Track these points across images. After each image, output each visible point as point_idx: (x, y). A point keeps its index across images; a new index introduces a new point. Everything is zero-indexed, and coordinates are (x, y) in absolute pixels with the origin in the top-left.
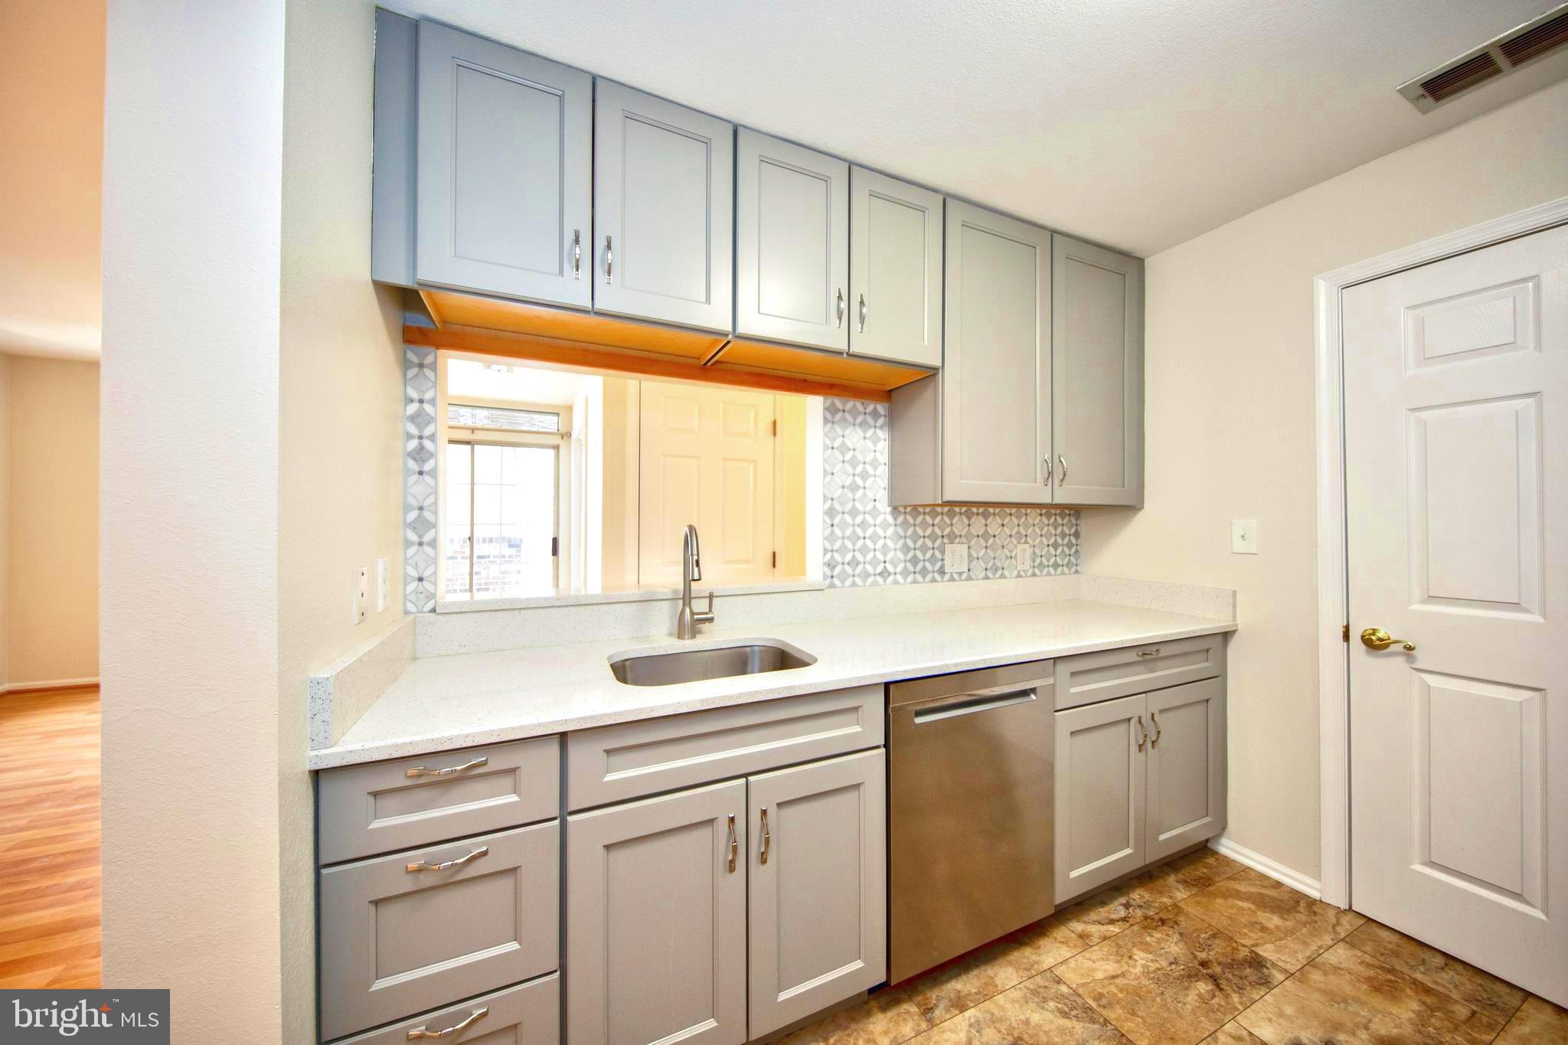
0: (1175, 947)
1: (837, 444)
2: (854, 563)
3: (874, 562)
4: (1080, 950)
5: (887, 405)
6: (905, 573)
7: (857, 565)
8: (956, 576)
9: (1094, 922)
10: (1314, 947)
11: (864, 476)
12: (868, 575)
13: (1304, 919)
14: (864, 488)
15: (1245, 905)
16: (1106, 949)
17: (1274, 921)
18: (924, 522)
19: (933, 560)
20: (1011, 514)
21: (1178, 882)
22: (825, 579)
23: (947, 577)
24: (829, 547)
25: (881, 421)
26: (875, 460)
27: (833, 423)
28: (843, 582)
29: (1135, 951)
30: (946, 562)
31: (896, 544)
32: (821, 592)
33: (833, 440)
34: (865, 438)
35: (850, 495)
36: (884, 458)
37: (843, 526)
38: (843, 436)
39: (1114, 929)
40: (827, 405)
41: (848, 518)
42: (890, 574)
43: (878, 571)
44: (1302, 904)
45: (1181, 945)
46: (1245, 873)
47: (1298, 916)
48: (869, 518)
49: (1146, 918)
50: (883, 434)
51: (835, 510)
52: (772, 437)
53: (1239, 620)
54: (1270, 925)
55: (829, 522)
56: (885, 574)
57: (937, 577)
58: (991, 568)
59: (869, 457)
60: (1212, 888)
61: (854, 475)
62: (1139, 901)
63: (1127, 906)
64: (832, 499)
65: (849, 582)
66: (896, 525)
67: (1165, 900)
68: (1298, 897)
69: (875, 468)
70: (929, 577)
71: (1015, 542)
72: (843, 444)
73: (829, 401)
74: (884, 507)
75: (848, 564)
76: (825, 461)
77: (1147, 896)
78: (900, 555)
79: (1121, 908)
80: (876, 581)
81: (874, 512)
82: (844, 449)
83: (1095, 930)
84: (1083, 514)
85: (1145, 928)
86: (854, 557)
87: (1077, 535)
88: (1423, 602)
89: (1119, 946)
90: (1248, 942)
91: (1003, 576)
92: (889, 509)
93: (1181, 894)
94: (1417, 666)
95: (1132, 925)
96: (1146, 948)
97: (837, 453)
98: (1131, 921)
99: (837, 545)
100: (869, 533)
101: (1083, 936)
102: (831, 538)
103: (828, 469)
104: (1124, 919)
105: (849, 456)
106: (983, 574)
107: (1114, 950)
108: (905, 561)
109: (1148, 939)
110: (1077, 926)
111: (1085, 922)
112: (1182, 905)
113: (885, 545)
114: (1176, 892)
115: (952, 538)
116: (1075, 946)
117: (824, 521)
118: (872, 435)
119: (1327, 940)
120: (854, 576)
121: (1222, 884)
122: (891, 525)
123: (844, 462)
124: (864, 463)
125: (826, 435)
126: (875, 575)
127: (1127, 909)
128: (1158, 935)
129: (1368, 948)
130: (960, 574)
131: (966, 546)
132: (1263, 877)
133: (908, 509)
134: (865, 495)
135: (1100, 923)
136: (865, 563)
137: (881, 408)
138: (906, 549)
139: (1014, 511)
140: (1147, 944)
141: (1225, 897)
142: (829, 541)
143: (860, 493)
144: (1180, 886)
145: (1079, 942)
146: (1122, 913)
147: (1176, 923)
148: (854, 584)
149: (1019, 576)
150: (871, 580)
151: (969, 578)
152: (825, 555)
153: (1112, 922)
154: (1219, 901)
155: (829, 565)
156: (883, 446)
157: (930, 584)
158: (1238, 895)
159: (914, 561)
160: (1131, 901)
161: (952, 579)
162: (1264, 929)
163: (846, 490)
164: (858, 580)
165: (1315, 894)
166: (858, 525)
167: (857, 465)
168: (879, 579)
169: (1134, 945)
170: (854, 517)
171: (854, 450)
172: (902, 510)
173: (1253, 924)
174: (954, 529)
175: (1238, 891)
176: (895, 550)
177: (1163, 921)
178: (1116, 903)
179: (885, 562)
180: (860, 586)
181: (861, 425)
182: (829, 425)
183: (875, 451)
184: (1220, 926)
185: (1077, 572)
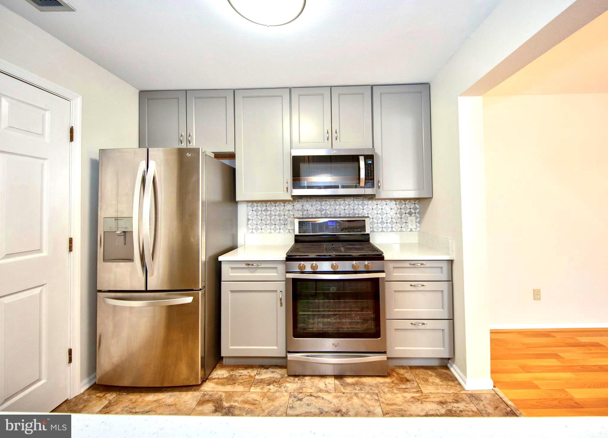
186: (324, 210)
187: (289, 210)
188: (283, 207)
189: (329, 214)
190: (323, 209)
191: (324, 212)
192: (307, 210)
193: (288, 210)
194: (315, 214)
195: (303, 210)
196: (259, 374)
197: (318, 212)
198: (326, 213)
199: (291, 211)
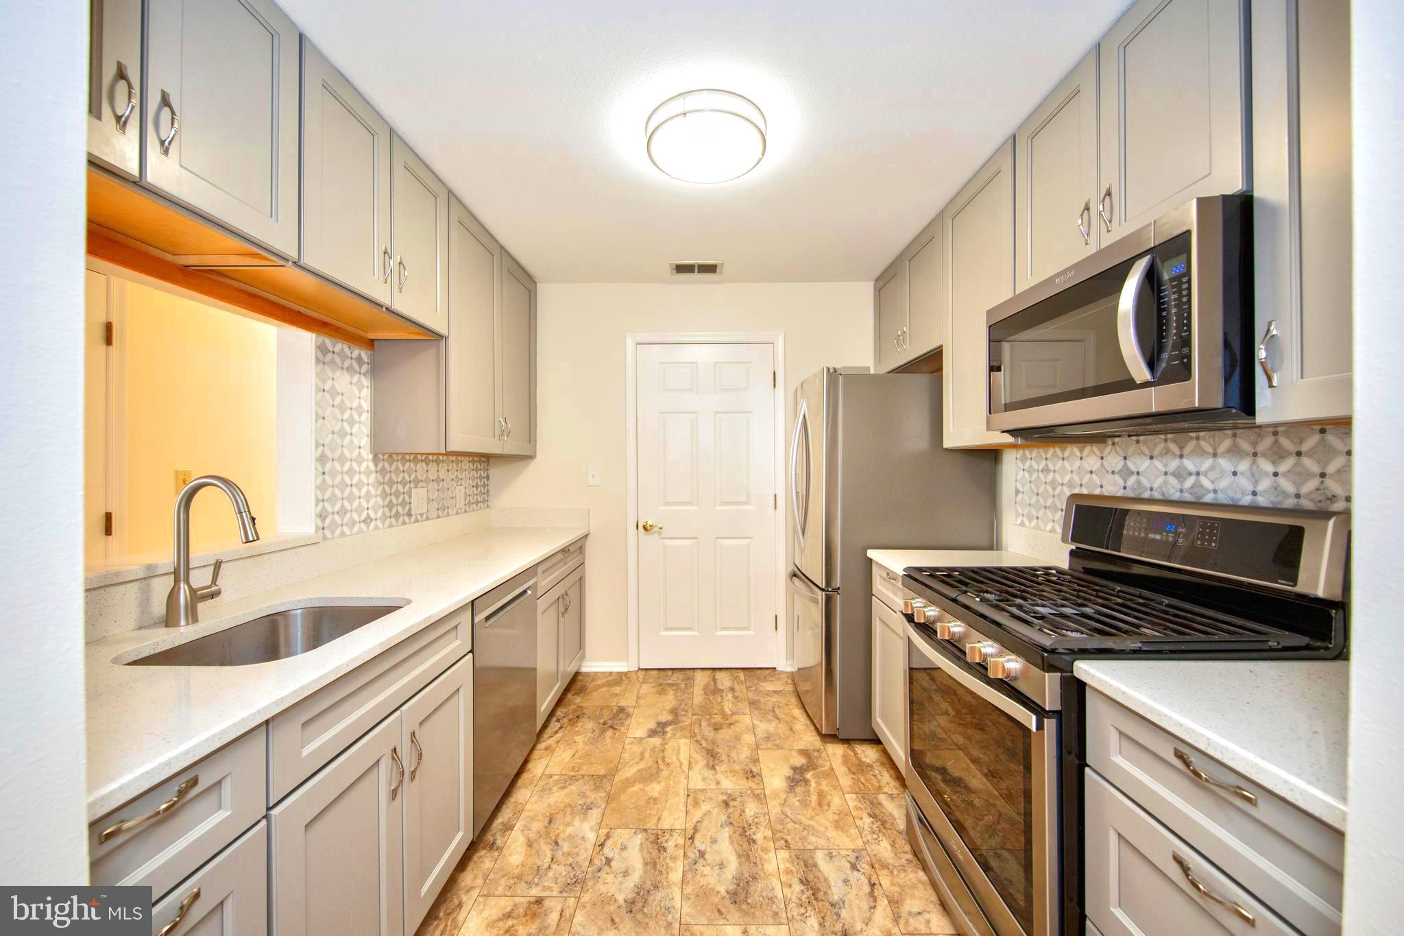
0: (590, 725)
1: (327, 387)
2: (343, 512)
3: (359, 510)
4: (550, 756)
5: (369, 352)
6: (384, 518)
7: (345, 513)
8: (419, 517)
9: (548, 739)
10: (635, 691)
11: (352, 422)
12: (354, 523)
13: (627, 682)
14: (351, 434)
15: (605, 689)
16: (562, 746)
17: (617, 689)
18: (397, 469)
19: (403, 503)
20: (453, 461)
21: (573, 695)
22: (317, 532)
23: (413, 518)
24: (320, 497)
25: (365, 368)
26: (360, 406)
27: (324, 363)
28: (333, 533)
29: (575, 738)
30: (412, 505)
31: (376, 490)
32: (317, 545)
33: (324, 381)
34: (351, 383)
35: (339, 441)
36: (366, 406)
37: (334, 473)
38: (333, 379)
39: (559, 735)
40: (319, 344)
41: (337, 465)
42: (372, 520)
43: (362, 518)
44: (623, 677)
45: (591, 722)
46: (595, 676)
47: (625, 682)
48: (355, 465)
49: (570, 720)
50: (366, 382)
51: (326, 456)
52: (104, 347)
53: (591, 527)
54: (617, 692)
55: (320, 469)
56: (367, 521)
57: (407, 519)
58: (441, 508)
59: (355, 404)
60: (588, 690)
61: (342, 421)
62: (562, 715)
63: (558, 720)
64: (323, 445)
65: (338, 532)
66: (376, 472)
67: (573, 707)
68: (620, 674)
69: (360, 416)
70: (401, 520)
71: (455, 484)
72: (333, 387)
73: (321, 339)
74: (367, 455)
75: (338, 513)
76: (317, 403)
77: (564, 710)
78: (379, 500)
79: (556, 723)
80: (360, 528)
81: (359, 460)
82: (334, 393)
83: (551, 742)
84: (491, 461)
85: (572, 725)
86: (343, 506)
87: (488, 477)
88: (664, 505)
89: (567, 741)
90: (614, 704)
91: (448, 515)
92: (371, 457)
93: (578, 700)
94: (662, 536)
95: (566, 728)
96: (578, 733)
97: (328, 396)
98: (565, 726)
99: (327, 495)
100: (355, 480)
101: (547, 749)
102: (322, 487)
103: (320, 413)
104: (561, 728)
105: (338, 400)
106: (436, 515)
107: (566, 744)
108: (384, 506)
109: (577, 729)
110: (541, 746)
111: (543, 742)
112: (581, 705)
113: (368, 492)
114: (575, 700)
115: (417, 482)
116: (547, 756)
117: (316, 469)
118: (358, 382)
119: (638, 685)
120: (342, 525)
121: (591, 686)
122: (373, 472)
123: (333, 406)
124: (351, 409)
125: (318, 376)
126: (360, 522)
127: (559, 722)
128: (580, 724)
129: (651, 681)
130: (422, 515)
131: (426, 489)
132: (604, 673)
133: (386, 456)
134: (351, 442)
135: (551, 737)
136: (351, 511)
137: (365, 355)
138: (384, 495)
139: (454, 458)
140: (577, 731)
141: (596, 690)
142: (321, 490)
143: (347, 440)
144: (575, 697)
145: (548, 752)
146: (558, 725)
147: (584, 714)
148: (343, 534)
149: (457, 513)
150: (357, 527)
151: (428, 519)
152: (317, 505)
153: (556, 732)
154: (594, 694)
155: (321, 516)
156: (366, 392)
157: (402, 527)
158: (599, 687)
159: (390, 506)
160: (559, 717)
161: (417, 521)
162: (617, 695)
163: (335, 436)
164: (346, 529)
165: (625, 669)
166: (346, 473)
167: (345, 410)
168: (363, 526)
169: (572, 736)
170: (342, 463)
171: (342, 394)
172: (381, 456)
173: (611, 695)
174: (418, 475)
175: (599, 685)
176: (376, 496)
177: (578, 717)
178: (552, 722)
179: (368, 509)
180: (348, 536)
181: (348, 369)
182: (321, 365)
183: (360, 398)
184: (601, 704)
185: (488, 506)
186: (1190, 474)
187: (1091, 472)
188: (1078, 463)
189: (1209, 492)
190: (1186, 469)
191: (1191, 481)
192: (1138, 473)
193: (1089, 470)
194: (1160, 487)
195: (1126, 473)
196: (892, 798)
197: (1173, 481)
198: (1197, 485)
199: (1097, 475)
